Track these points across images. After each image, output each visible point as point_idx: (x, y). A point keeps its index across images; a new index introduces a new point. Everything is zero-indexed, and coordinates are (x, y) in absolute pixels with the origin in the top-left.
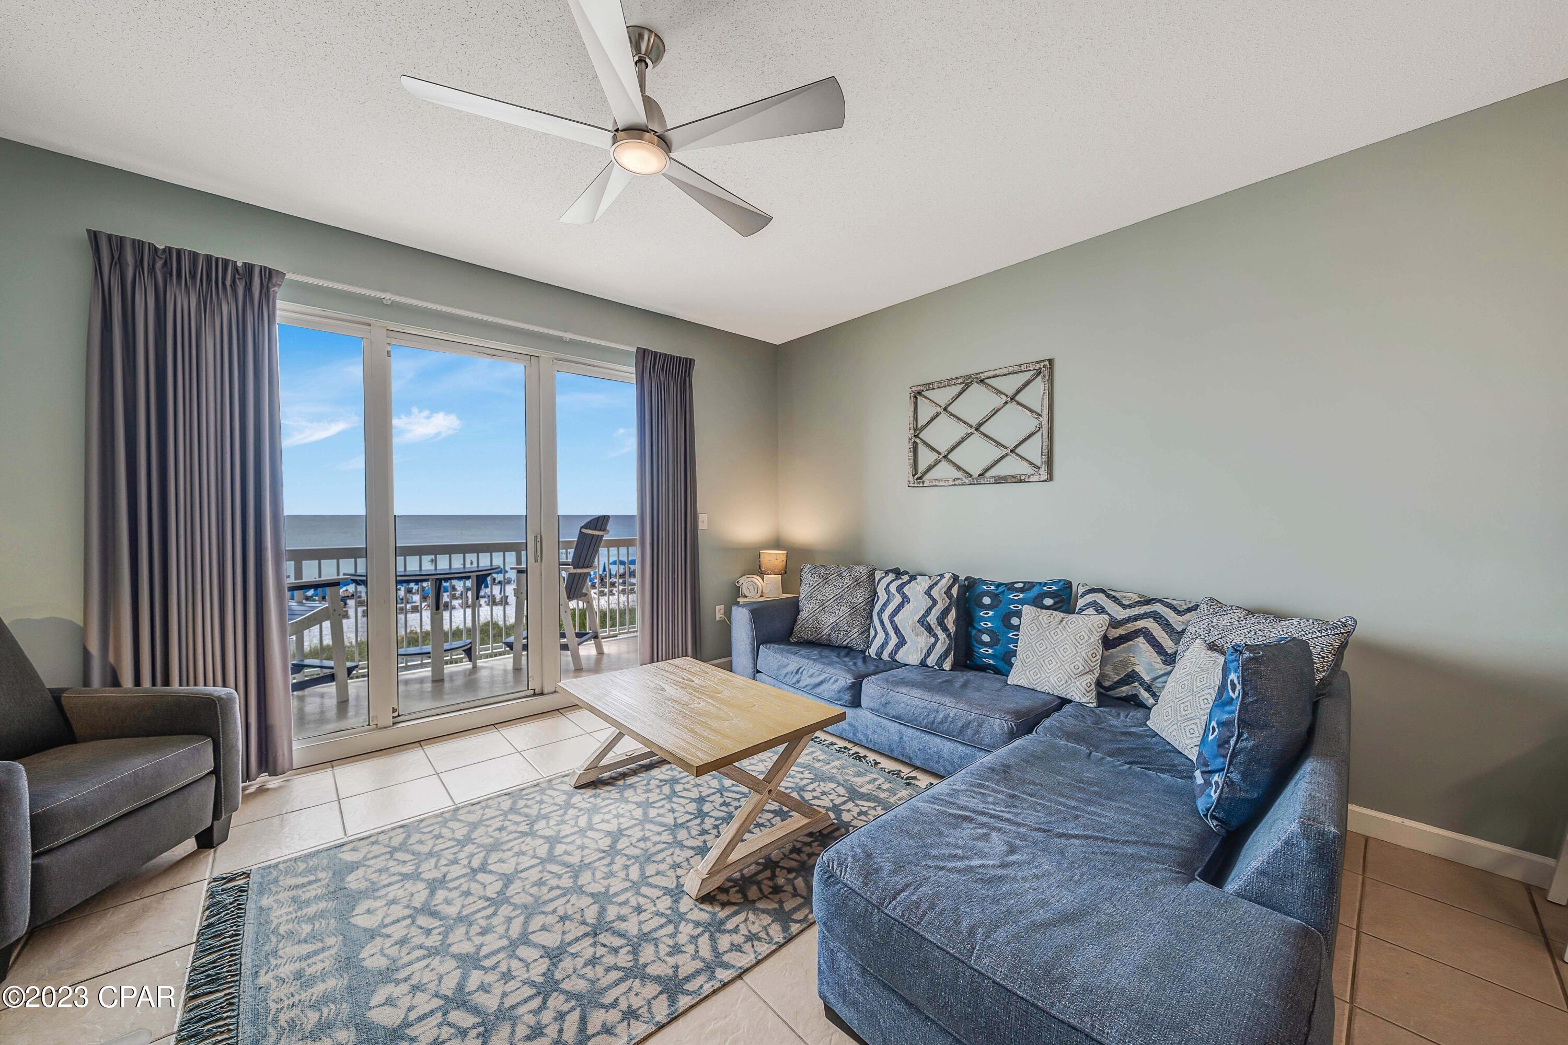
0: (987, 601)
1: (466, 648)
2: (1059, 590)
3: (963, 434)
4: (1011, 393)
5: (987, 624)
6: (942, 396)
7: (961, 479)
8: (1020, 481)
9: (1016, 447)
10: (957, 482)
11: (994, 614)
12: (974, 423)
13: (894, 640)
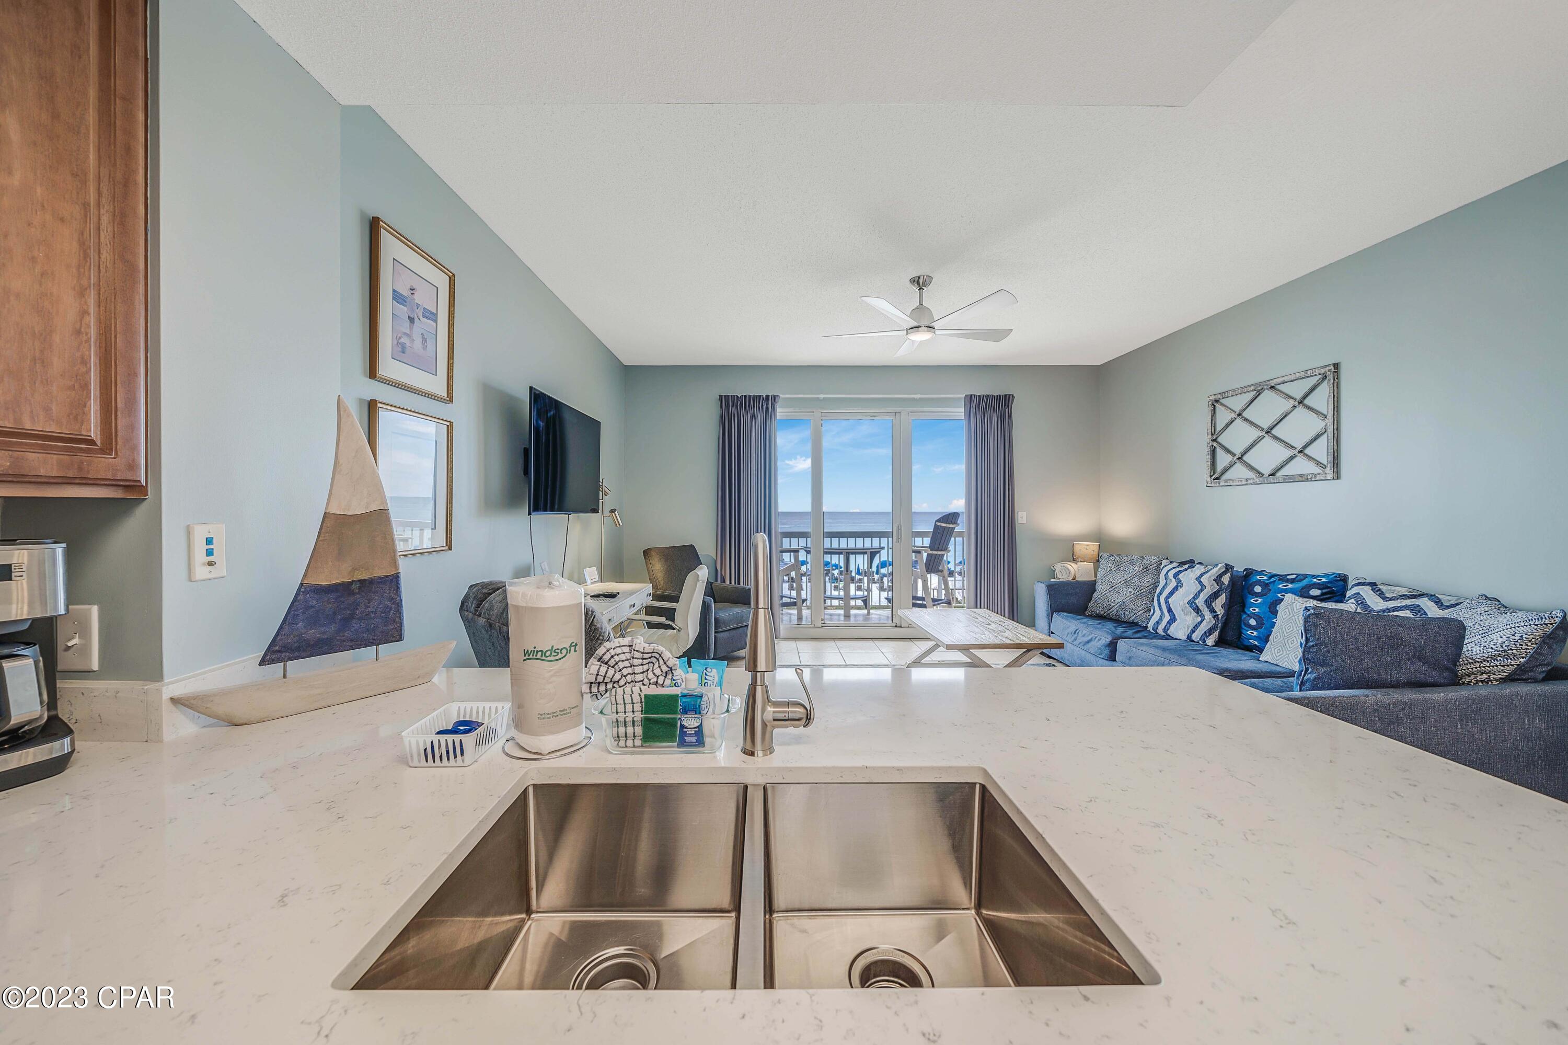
0: (1258, 589)
1: (863, 599)
2: (1328, 582)
3: (1255, 438)
4: (1299, 396)
5: (1255, 610)
6: (1237, 403)
7: (1253, 479)
8: (1307, 480)
9: (1305, 447)
10: (1249, 482)
11: (1263, 601)
12: (1266, 426)
13: (1167, 618)
